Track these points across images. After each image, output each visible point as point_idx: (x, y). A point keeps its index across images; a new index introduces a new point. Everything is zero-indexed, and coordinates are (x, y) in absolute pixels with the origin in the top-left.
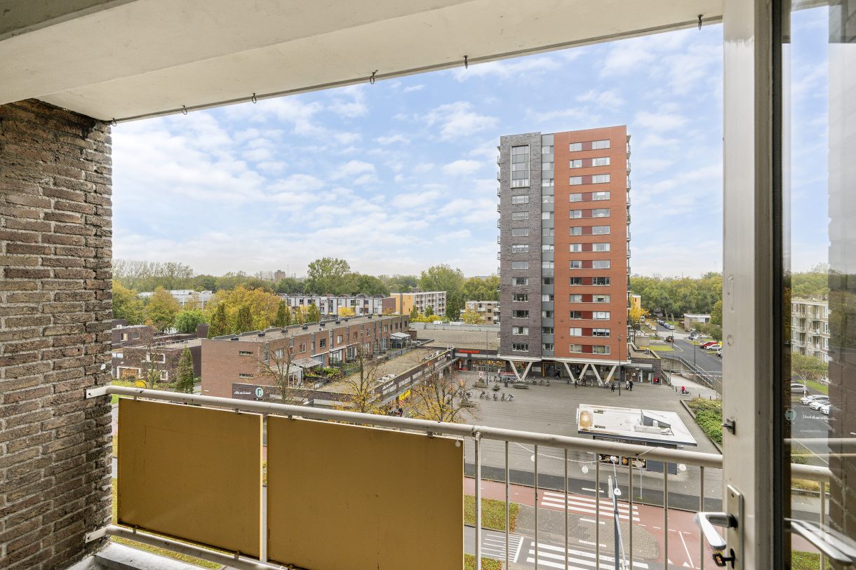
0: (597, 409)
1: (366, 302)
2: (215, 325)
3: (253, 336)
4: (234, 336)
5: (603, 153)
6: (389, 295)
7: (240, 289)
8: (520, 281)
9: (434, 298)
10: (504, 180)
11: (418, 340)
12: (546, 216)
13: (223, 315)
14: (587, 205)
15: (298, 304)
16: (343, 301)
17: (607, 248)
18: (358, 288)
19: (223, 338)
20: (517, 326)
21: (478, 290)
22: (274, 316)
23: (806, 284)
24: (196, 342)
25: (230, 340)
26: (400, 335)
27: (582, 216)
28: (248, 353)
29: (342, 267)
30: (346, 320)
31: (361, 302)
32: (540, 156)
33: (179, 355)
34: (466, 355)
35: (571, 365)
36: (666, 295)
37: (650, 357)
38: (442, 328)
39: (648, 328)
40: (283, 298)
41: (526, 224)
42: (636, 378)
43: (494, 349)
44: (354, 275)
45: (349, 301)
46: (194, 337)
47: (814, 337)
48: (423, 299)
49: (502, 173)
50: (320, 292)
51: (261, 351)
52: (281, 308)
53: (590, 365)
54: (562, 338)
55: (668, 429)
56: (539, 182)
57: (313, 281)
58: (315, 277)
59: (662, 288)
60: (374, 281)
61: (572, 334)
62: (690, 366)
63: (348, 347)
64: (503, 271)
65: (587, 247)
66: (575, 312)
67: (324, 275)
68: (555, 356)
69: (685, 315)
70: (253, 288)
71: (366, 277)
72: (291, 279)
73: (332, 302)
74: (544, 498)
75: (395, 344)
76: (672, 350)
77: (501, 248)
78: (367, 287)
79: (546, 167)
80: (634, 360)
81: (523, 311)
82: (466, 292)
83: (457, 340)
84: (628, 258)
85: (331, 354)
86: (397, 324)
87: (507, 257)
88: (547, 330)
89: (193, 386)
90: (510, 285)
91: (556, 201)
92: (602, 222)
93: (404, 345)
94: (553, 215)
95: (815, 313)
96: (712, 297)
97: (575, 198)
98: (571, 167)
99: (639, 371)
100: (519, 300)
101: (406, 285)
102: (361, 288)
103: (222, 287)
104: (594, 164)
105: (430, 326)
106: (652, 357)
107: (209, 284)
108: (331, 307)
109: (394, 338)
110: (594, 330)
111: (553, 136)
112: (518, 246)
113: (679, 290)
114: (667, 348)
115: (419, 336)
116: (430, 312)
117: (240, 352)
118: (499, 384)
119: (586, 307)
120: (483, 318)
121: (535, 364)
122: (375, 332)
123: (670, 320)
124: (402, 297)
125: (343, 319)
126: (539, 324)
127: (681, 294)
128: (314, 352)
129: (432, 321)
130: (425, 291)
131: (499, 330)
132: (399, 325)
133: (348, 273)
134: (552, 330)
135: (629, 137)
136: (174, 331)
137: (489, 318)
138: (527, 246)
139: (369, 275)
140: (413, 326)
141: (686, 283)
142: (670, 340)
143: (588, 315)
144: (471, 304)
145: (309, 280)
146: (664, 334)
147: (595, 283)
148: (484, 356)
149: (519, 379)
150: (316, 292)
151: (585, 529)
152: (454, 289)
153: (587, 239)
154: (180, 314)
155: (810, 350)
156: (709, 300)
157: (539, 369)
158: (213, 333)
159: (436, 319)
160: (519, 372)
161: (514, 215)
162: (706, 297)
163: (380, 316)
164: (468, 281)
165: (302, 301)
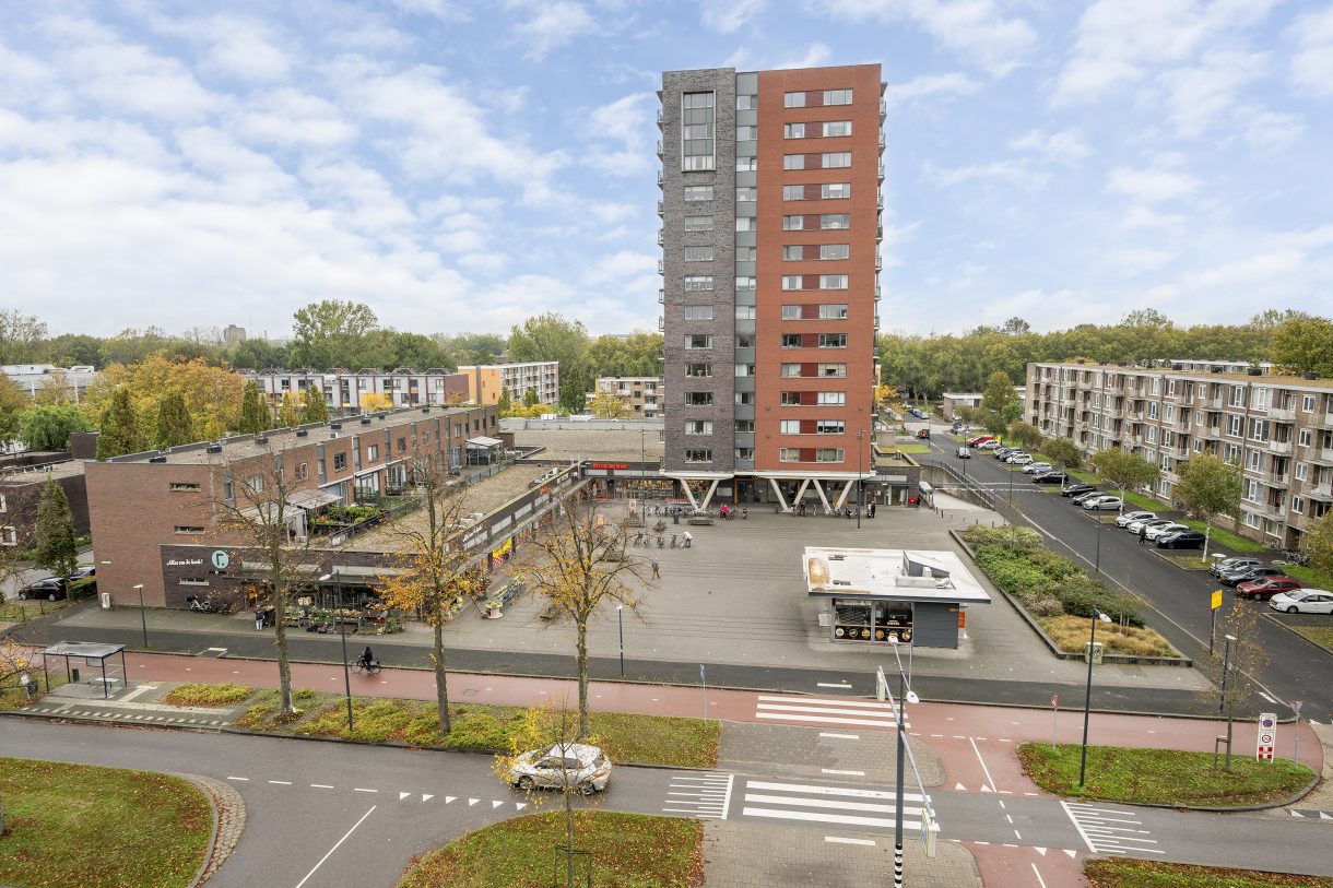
0: (833, 554)
1: (413, 383)
2: (110, 434)
3: (196, 452)
4: (157, 453)
5: (840, 114)
6: (457, 370)
7: (154, 363)
8: (699, 341)
9: (538, 374)
10: (669, 156)
11: (517, 448)
12: (743, 225)
13: (127, 413)
14: (812, 208)
15: (279, 388)
16: (369, 381)
17: (844, 283)
18: (394, 358)
19: (132, 458)
20: (694, 420)
21: (617, 359)
22: (234, 411)
23: (1115, 344)
24: (73, 468)
25: (147, 461)
26: (484, 441)
27: (805, 225)
28: (189, 486)
29: (362, 318)
30: (382, 417)
31: (404, 382)
32: (732, 112)
33: (36, 496)
34: (604, 473)
35: (781, 482)
36: (916, 363)
37: (902, 464)
38: (556, 426)
39: (890, 419)
40: (247, 378)
41: (707, 239)
42: (882, 499)
43: (652, 460)
44: (386, 334)
45: (380, 382)
46: (67, 457)
47: (1135, 425)
48: (518, 376)
49: (666, 143)
50: (322, 367)
51: (215, 480)
52: (248, 396)
53: (811, 481)
54: (768, 438)
55: (947, 579)
56: (733, 162)
57: (307, 345)
58: (308, 338)
59: (910, 351)
60: (425, 344)
61: (783, 430)
62: (958, 476)
63: (389, 467)
64: (669, 324)
65: (811, 281)
66: (790, 393)
67: (328, 333)
68: (755, 468)
69: (945, 395)
70: (184, 359)
71: (409, 336)
72: (259, 342)
73: (347, 383)
74: (760, 706)
75: (477, 458)
76: (928, 451)
77: (666, 282)
78: (411, 355)
79: (744, 134)
80: (881, 471)
81: (703, 394)
82: (593, 361)
83: (586, 447)
84: (876, 301)
85: (358, 480)
86: (477, 422)
87: (675, 298)
88: (743, 425)
89: (75, 553)
90: (682, 349)
91: (760, 199)
92: (835, 238)
93: (493, 459)
94: (754, 224)
95: (1138, 388)
96: (985, 365)
97: (793, 193)
98: (787, 136)
99: (886, 487)
100: (696, 374)
101: (485, 351)
102: (401, 358)
103: (115, 358)
104: (825, 134)
105: (534, 423)
106: (906, 464)
107: (85, 352)
108: (345, 393)
109: (474, 447)
110: (820, 424)
111: (756, 75)
112: (696, 279)
113: (936, 356)
114: (922, 449)
115: (517, 443)
116: (532, 399)
117: (173, 485)
118: (664, 520)
119: (807, 385)
120: (627, 407)
121: (723, 484)
122: (438, 438)
123: (922, 404)
124: (478, 373)
125: (373, 416)
126: (729, 416)
127: (939, 362)
128: (325, 478)
129: (537, 415)
130: (520, 361)
131: (662, 427)
132: (481, 423)
133: (374, 329)
134: (752, 425)
135: (884, 86)
136: (18, 447)
137: (637, 408)
138: (710, 279)
139: (415, 333)
140: (508, 424)
141: (947, 342)
142: (924, 436)
143: (809, 398)
144: (604, 384)
145: (297, 344)
146: (916, 427)
147: (822, 344)
148: (638, 473)
149: (697, 510)
150: (313, 365)
151: (830, 750)
152: (571, 356)
153: (810, 268)
154: (30, 413)
155: (1127, 445)
156: (980, 370)
157: (728, 492)
158: (108, 449)
159: (544, 411)
160: (695, 497)
161: (688, 222)
162: (974, 367)
163: (445, 407)
164: (594, 343)
165: (286, 383)
